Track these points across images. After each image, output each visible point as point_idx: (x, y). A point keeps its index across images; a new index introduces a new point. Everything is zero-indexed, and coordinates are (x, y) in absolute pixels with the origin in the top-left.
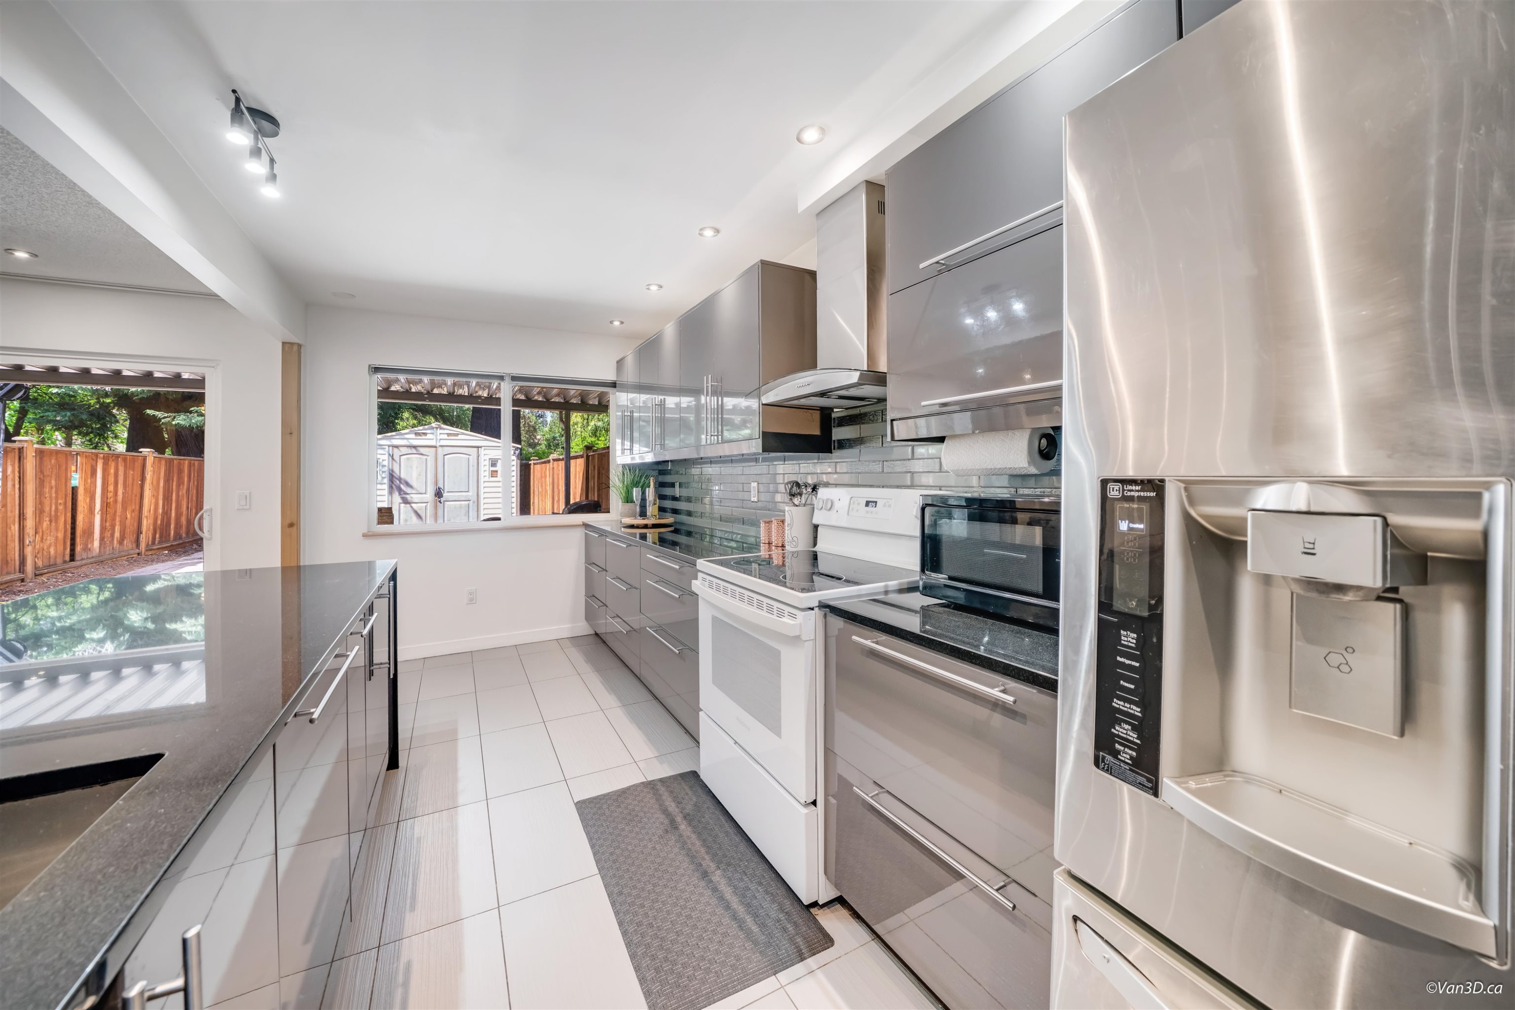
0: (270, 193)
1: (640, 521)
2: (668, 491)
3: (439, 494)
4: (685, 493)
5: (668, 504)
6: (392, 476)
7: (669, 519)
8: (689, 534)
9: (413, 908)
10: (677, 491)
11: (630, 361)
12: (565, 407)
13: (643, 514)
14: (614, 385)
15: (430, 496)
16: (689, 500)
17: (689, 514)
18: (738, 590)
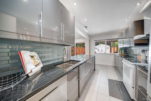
0: (87, 31)
1: (121, 54)
2: (126, 51)
3: (102, 51)
4: (128, 51)
5: (126, 52)
6: (98, 49)
7: (126, 54)
8: (129, 56)
10: (127, 51)
11: (120, 36)
12: (114, 41)
13: (122, 53)
14: (118, 39)
15: (101, 51)
16: (129, 52)
17: (129, 54)
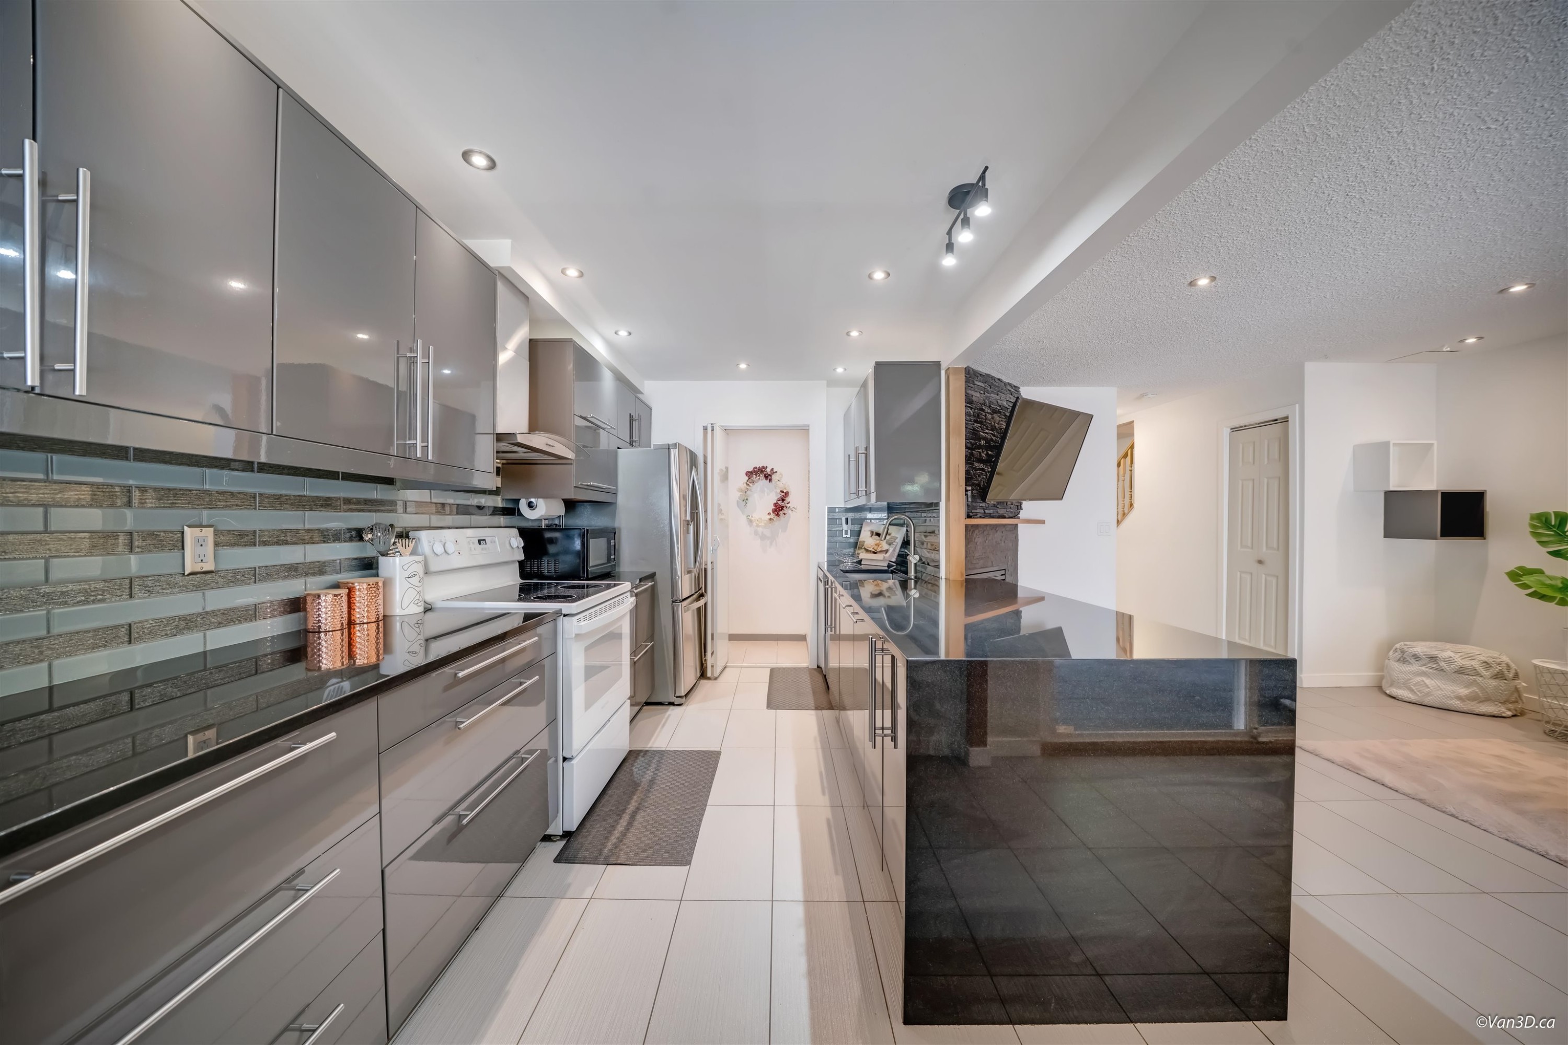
9: (828, 821)
18: (587, 613)
